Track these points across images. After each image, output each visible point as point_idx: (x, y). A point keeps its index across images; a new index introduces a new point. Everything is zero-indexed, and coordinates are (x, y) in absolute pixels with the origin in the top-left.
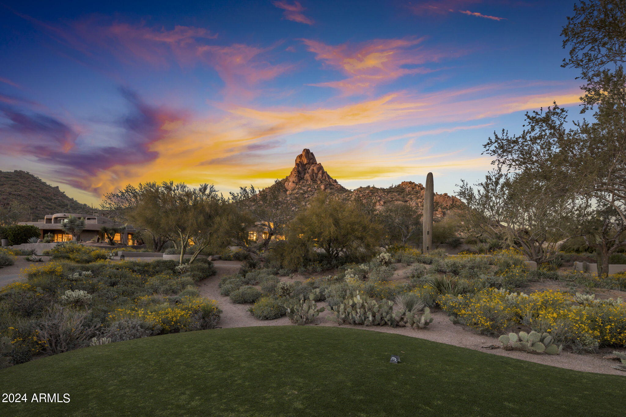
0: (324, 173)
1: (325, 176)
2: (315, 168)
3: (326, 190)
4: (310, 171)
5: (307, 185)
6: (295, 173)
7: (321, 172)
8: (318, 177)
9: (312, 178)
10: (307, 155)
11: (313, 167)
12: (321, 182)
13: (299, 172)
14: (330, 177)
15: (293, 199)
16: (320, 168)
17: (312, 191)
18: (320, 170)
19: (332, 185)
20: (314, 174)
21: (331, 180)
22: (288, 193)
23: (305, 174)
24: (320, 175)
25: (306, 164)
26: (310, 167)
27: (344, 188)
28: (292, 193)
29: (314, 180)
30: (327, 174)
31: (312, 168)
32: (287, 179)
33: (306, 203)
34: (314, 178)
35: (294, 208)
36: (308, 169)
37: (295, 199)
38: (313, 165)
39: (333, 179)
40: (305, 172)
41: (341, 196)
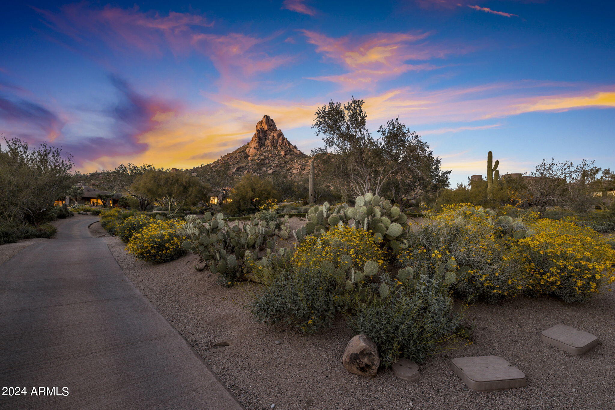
0: (284, 139)
1: (285, 142)
2: (275, 135)
3: (287, 156)
4: (270, 137)
5: (268, 151)
6: (256, 140)
7: (281, 138)
8: (278, 143)
9: (273, 144)
10: (267, 121)
11: (274, 133)
12: (282, 148)
13: (260, 138)
14: (290, 143)
15: (255, 165)
16: (281, 134)
17: (272, 157)
18: (280, 137)
19: (292, 151)
20: (275, 141)
21: (291, 146)
22: (249, 158)
23: (266, 140)
24: (280, 142)
25: (267, 130)
26: (270, 134)
27: (304, 154)
28: (253, 159)
29: (275, 147)
30: (287, 140)
31: (272, 134)
32: (248, 146)
33: (267, 168)
34: (274, 144)
35: (256, 173)
36: (268, 135)
37: (256, 165)
38: (273, 132)
39: (292, 145)
40: (266, 139)
41: (300, 162)
